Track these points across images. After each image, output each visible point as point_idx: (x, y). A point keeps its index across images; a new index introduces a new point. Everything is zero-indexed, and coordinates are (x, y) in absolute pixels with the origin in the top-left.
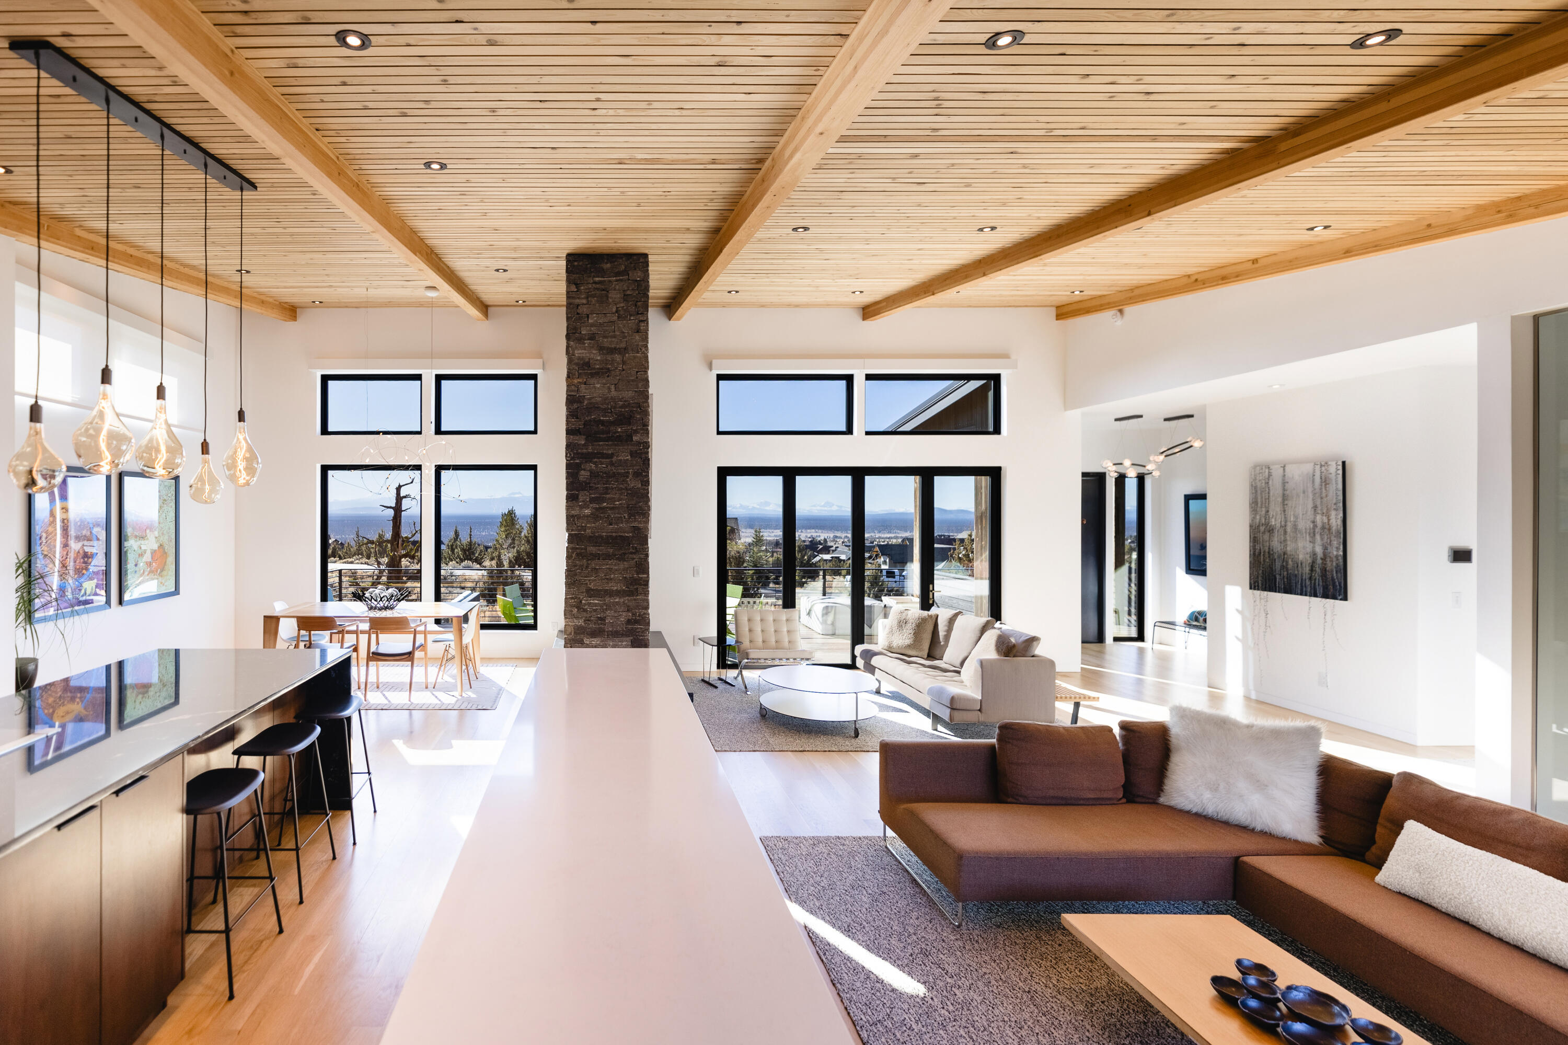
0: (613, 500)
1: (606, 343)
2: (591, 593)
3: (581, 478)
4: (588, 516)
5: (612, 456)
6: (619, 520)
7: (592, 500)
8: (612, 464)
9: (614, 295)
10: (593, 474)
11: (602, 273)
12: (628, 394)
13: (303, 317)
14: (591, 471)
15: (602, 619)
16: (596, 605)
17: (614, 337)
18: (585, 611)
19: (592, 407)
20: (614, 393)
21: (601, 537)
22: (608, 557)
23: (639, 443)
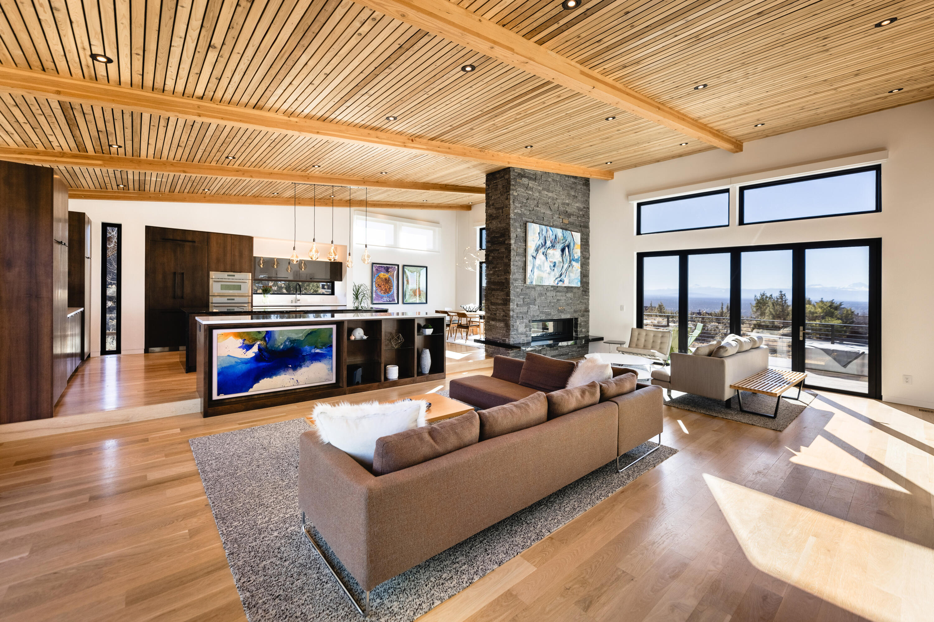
0: (499, 268)
1: (497, 206)
2: (492, 304)
3: (490, 259)
4: (492, 274)
5: (498, 250)
6: (501, 275)
7: (493, 268)
8: (499, 253)
9: (500, 187)
10: (493, 258)
11: (496, 178)
12: (503, 225)
13: (473, 209)
14: (493, 257)
15: (495, 314)
16: (493, 308)
17: (499, 203)
18: (490, 310)
19: (494, 232)
20: (499, 225)
21: (495, 282)
22: (497, 290)
23: (507, 244)
